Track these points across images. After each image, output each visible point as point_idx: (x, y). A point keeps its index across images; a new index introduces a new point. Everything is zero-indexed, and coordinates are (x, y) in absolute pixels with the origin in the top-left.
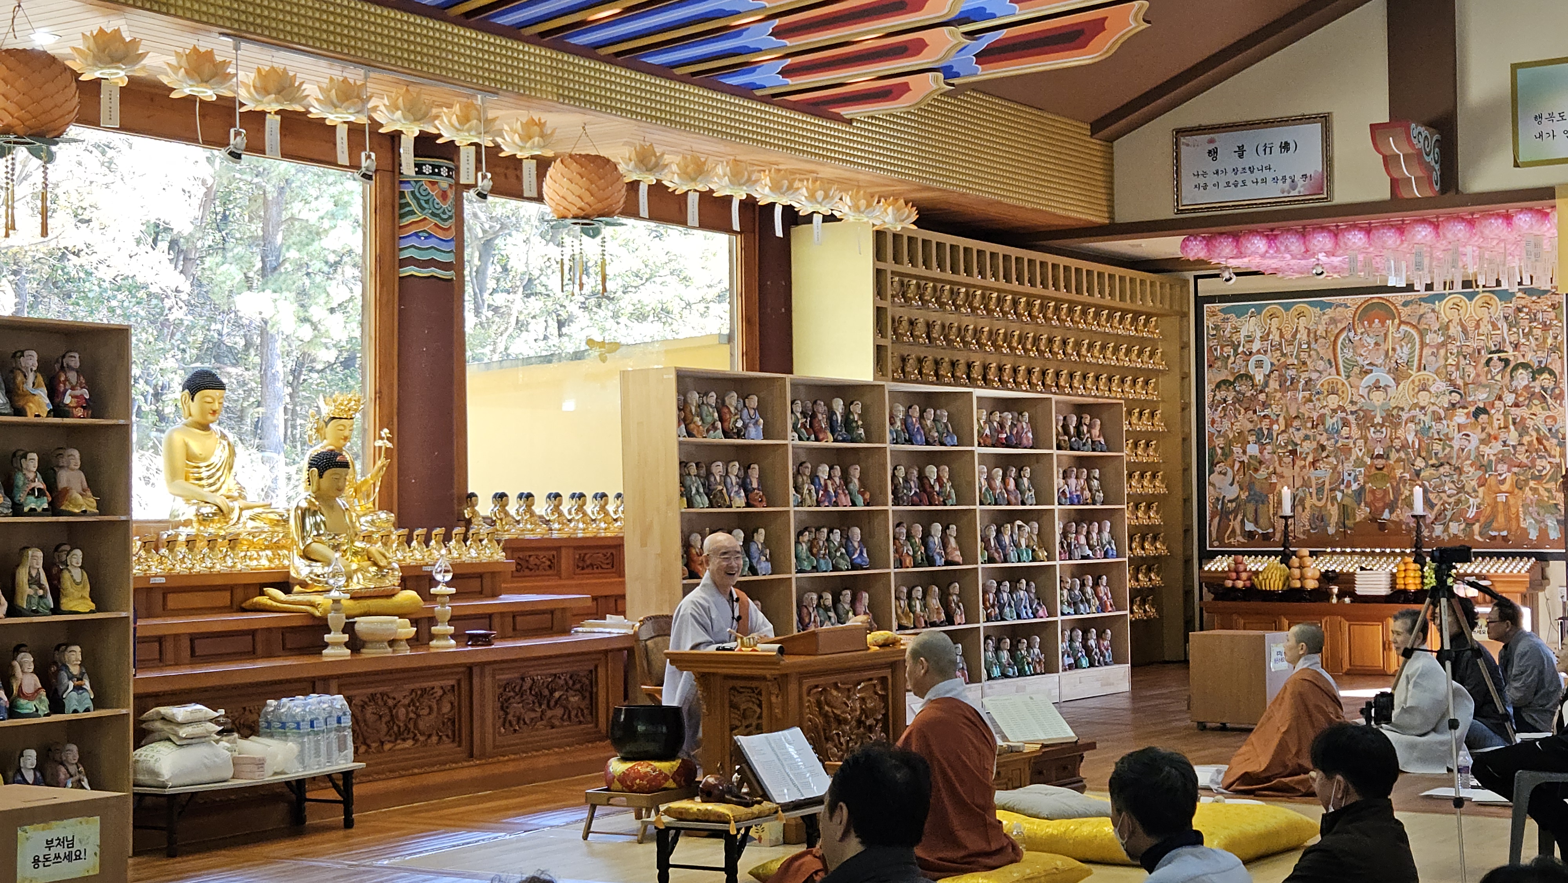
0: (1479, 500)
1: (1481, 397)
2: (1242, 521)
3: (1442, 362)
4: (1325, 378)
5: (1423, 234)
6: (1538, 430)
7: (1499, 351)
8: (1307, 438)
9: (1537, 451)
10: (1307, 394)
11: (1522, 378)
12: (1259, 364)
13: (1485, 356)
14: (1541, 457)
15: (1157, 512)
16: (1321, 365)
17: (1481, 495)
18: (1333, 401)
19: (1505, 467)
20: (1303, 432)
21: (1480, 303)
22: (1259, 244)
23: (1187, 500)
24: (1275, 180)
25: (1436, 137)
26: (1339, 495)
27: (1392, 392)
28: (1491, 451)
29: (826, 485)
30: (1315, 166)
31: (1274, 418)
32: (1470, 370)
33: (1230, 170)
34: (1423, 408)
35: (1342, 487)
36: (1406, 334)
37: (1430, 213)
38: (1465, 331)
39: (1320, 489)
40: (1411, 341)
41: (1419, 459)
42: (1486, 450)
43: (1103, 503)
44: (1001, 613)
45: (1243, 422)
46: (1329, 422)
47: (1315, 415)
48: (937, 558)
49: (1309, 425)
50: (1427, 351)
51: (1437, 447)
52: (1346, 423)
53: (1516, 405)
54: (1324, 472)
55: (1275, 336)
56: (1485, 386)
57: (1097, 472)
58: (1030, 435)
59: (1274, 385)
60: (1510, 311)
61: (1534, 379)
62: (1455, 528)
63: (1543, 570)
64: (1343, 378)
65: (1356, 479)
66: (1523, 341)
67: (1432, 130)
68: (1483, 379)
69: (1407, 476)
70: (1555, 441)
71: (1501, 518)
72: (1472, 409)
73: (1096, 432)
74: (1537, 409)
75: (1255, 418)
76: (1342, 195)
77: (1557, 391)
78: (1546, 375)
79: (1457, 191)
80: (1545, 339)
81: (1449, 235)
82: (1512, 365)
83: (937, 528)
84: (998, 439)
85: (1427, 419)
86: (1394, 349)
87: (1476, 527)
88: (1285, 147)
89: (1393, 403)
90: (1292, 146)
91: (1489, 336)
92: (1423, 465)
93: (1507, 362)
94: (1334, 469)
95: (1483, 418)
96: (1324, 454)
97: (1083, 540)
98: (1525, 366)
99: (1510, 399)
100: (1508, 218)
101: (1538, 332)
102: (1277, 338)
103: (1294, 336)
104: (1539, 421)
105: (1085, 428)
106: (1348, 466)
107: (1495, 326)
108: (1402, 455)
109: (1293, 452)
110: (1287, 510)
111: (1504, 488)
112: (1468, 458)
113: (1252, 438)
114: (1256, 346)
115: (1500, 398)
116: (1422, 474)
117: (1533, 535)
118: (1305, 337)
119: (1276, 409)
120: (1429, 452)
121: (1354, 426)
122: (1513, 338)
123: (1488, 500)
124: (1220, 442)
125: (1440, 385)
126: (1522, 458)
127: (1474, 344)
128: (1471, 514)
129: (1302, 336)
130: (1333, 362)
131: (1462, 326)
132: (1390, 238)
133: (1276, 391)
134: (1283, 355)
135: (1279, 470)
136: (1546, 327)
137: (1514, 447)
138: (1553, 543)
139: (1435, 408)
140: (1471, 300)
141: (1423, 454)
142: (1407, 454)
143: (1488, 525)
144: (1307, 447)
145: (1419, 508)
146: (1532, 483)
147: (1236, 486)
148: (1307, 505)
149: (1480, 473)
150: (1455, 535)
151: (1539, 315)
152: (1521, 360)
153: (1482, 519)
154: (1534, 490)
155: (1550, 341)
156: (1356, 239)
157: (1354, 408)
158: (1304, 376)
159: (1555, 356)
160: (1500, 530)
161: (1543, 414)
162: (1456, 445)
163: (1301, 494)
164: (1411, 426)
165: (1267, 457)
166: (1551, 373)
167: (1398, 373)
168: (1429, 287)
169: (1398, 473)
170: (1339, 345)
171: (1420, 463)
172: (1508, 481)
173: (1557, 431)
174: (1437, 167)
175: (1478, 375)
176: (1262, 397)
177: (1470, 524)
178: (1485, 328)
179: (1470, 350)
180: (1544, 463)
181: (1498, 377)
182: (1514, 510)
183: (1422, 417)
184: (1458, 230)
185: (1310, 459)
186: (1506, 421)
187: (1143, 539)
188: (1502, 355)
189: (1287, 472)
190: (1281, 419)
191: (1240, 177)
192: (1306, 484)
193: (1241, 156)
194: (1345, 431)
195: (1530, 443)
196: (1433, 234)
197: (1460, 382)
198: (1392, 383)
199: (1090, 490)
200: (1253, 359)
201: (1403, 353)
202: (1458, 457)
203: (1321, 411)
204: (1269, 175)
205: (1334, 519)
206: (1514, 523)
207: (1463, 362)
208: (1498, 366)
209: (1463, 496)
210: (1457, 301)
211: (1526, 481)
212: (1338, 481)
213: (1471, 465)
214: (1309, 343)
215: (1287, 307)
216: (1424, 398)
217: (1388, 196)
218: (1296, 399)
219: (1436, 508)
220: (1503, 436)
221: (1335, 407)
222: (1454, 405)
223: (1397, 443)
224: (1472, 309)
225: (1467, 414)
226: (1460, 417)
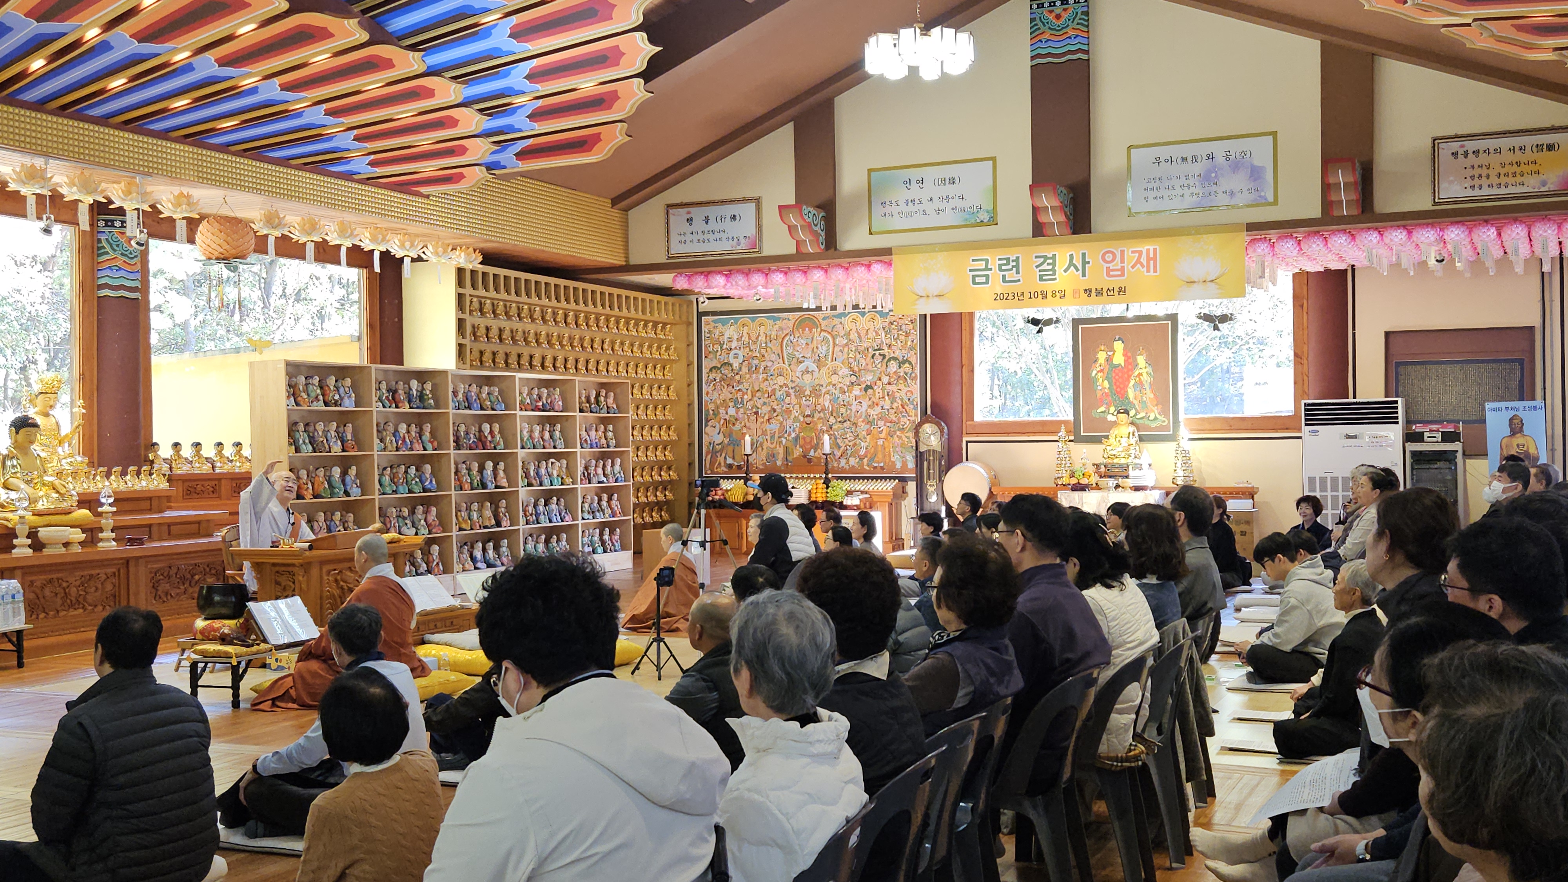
0: (867, 444)
1: (868, 378)
2: (725, 458)
3: (846, 356)
4: (776, 366)
5: (818, 275)
6: (902, 400)
7: (879, 349)
8: (765, 404)
9: (901, 412)
10: (765, 375)
11: (893, 366)
12: (736, 356)
13: (871, 352)
14: (903, 416)
15: (670, 452)
16: (774, 357)
17: (868, 440)
18: (781, 380)
19: (883, 423)
20: (761, 401)
21: (868, 319)
22: (720, 280)
23: (691, 445)
24: (728, 239)
25: (823, 214)
26: (784, 441)
27: (816, 374)
28: (875, 412)
29: (404, 438)
30: (752, 231)
31: (745, 391)
32: (863, 361)
33: (700, 232)
34: (834, 385)
35: (786, 435)
36: (825, 338)
37: (823, 263)
38: (859, 336)
39: (772, 437)
40: (828, 341)
41: (832, 418)
42: (871, 412)
43: (615, 447)
44: (537, 520)
45: (726, 394)
46: (778, 394)
47: (770, 389)
48: (489, 484)
49: (766, 395)
50: (837, 349)
51: (843, 410)
52: (788, 395)
53: (889, 384)
54: (774, 426)
55: (745, 338)
56: (871, 371)
57: (611, 427)
58: (560, 403)
59: (745, 369)
60: (886, 324)
61: (900, 367)
62: (853, 461)
63: (903, 488)
64: (786, 366)
65: (794, 430)
66: (894, 343)
67: (819, 210)
68: (870, 367)
69: (825, 428)
70: (912, 407)
71: (880, 456)
72: (864, 386)
73: (610, 401)
74: (902, 387)
75: (733, 391)
76: (768, 250)
77: (913, 375)
78: (907, 365)
79: (836, 249)
80: (906, 344)
81: (833, 277)
82: (887, 358)
83: (489, 465)
84: (537, 406)
85: (837, 392)
86: (817, 348)
87: (865, 461)
88: (734, 218)
89: (817, 382)
90: (738, 218)
91: (874, 340)
92: (834, 421)
93: (884, 356)
94: (781, 423)
95: (870, 391)
96: (775, 414)
97: (600, 471)
98: (895, 359)
99: (885, 379)
100: (868, 266)
101: (902, 338)
102: (747, 339)
103: (757, 338)
104: (903, 393)
105: (602, 399)
106: (789, 422)
107: (877, 333)
108: (822, 415)
109: (756, 413)
110: (748, 451)
111: (883, 435)
112: (861, 417)
113: (731, 404)
114: (734, 345)
115: (880, 380)
116: (834, 427)
117: (899, 465)
118: (764, 339)
119: (746, 385)
120: (837, 413)
121: (793, 397)
122: (888, 341)
123: (872, 444)
124: (712, 406)
125: (845, 371)
126: (893, 417)
127: (865, 345)
128: (862, 452)
129: (762, 338)
130: (781, 356)
131: (858, 333)
132: (798, 277)
133: (746, 373)
134: (751, 350)
135: (747, 424)
136: (907, 335)
137: (888, 410)
138: (910, 471)
139: (841, 385)
140: (863, 316)
141: (834, 414)
142: (825, 414)
143: (871, 460)
144: (765, 410)
145: (827, 450)
146: (898, 433)
147: (721, 434)
148: (765, 447)
149: (868, 426)
150: (853, 466)
151: (903, 327)
152: (892, 355)
153: (869, 456)
154: (900, 437)
155: (909, 343)
156: (778, 278)
157: (793, 385)
158: (763, 364)
159: (912, 353)
160: (879, 463)
161: (905, 389)
162: (854, 408)
163: (760, 439)
164: (827, 396)
165: (741, 416)
166: (910, 363)
167: (819, 363)
168: (834, 308)
169: (819, 426)
170: (784, 344)
171: (832, 420)
172: (884, 432)
173: (914, 400)
174: (823, 234)
175: (867, 364)
176: (738, 377)
177: (861, 459)
178: (872, 334)
179: (863, 348)
180: (905, 420)
181: (879, 366)
182: (887, 450)
183: (834, 391)
184: (839, 274)
185: (766, 417)
186: (883, 392)
187: (661, 469)
188: (881, 352)
189: (753, 426)
190: (749, 391)
191: (706, 237)
192: (764, 433)
193: (707, 223)
194: (787, 400)
195: (897, 408)
196: (824, 276)
197: (856, 369)
198: (816, 369)
199: (606, 439)
200: (733, 352)
201: (823, 350)
202: (855, 416)
203: (775, 387)
204: (724, 236)
205: (781, 456)
206: (887, 458)
207: (858, 356)
208: (878, 359)
209: (858, 441)
210: (855, 317)
211: (895, 432)
212: (783, 431)
213: (863, 421)
214: (766, 343)
215: (753, 320)
216: (835, 379)
217: (794, 251)
218: (758, 379)
219: (842, 449)
220: (881, 403)
221: (782, 384)
222: (852, 383)
223: (819, 408)
224: (864, 322)
225: (861, 390)
226: (857, 391)
